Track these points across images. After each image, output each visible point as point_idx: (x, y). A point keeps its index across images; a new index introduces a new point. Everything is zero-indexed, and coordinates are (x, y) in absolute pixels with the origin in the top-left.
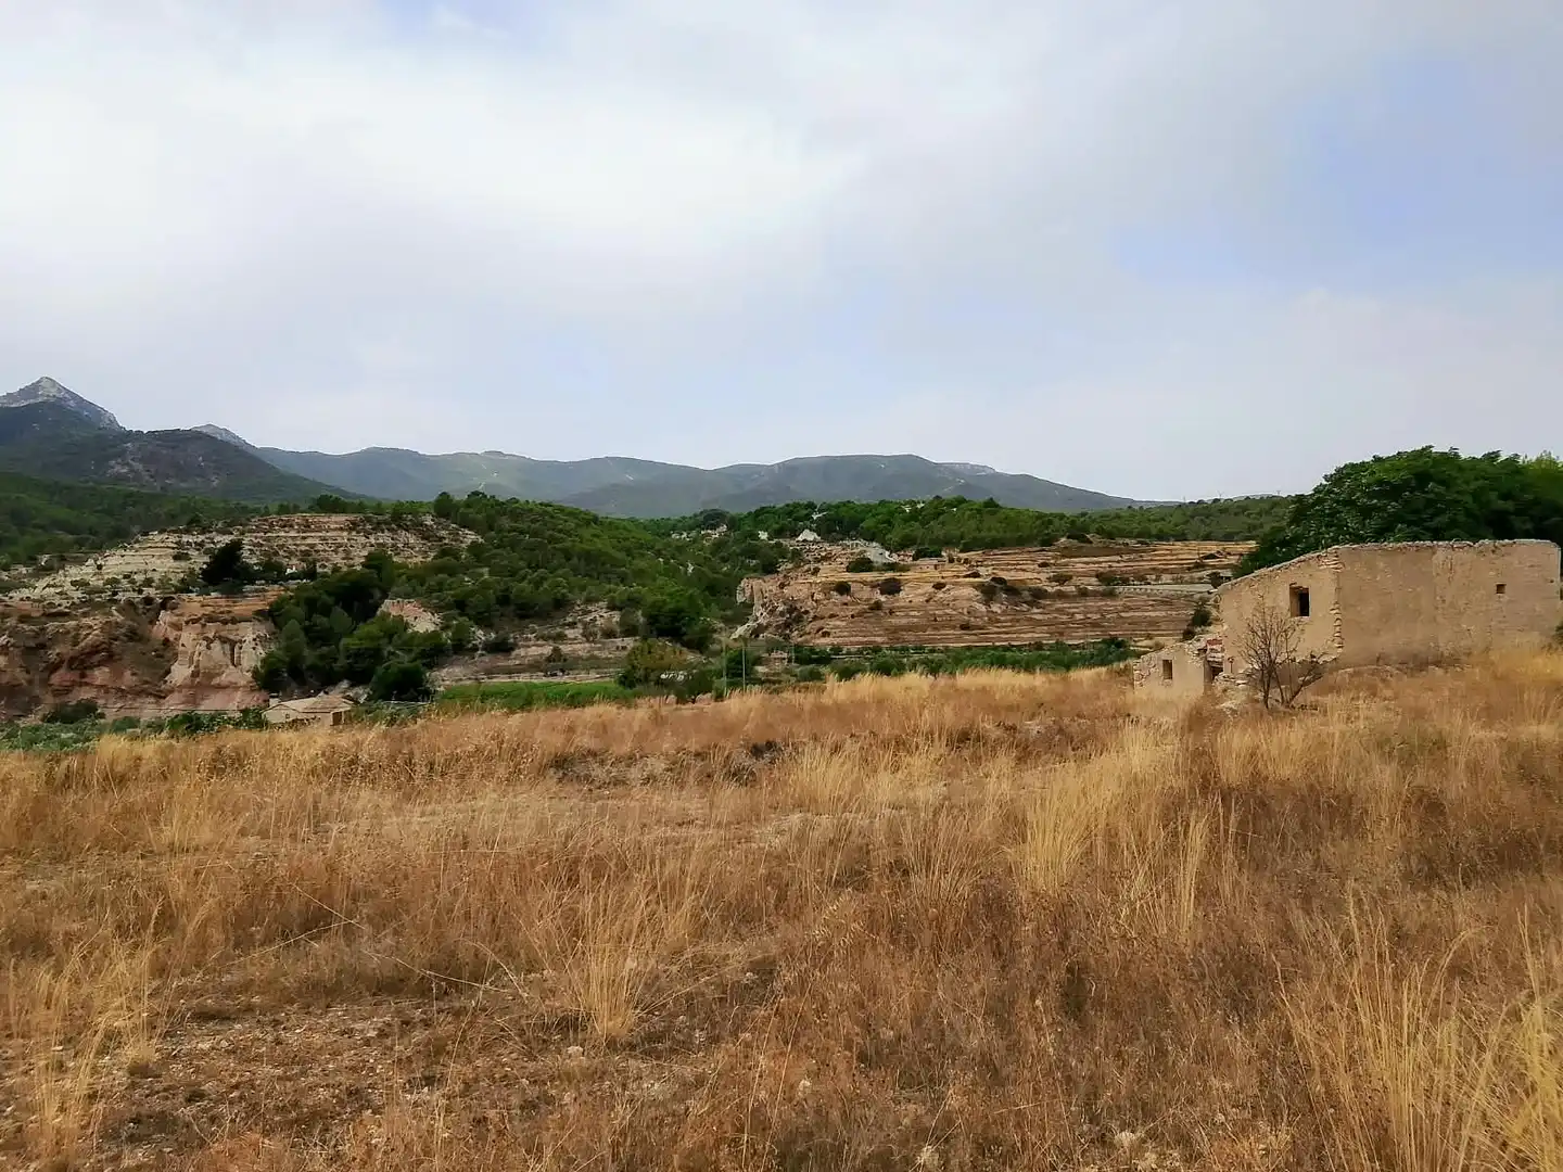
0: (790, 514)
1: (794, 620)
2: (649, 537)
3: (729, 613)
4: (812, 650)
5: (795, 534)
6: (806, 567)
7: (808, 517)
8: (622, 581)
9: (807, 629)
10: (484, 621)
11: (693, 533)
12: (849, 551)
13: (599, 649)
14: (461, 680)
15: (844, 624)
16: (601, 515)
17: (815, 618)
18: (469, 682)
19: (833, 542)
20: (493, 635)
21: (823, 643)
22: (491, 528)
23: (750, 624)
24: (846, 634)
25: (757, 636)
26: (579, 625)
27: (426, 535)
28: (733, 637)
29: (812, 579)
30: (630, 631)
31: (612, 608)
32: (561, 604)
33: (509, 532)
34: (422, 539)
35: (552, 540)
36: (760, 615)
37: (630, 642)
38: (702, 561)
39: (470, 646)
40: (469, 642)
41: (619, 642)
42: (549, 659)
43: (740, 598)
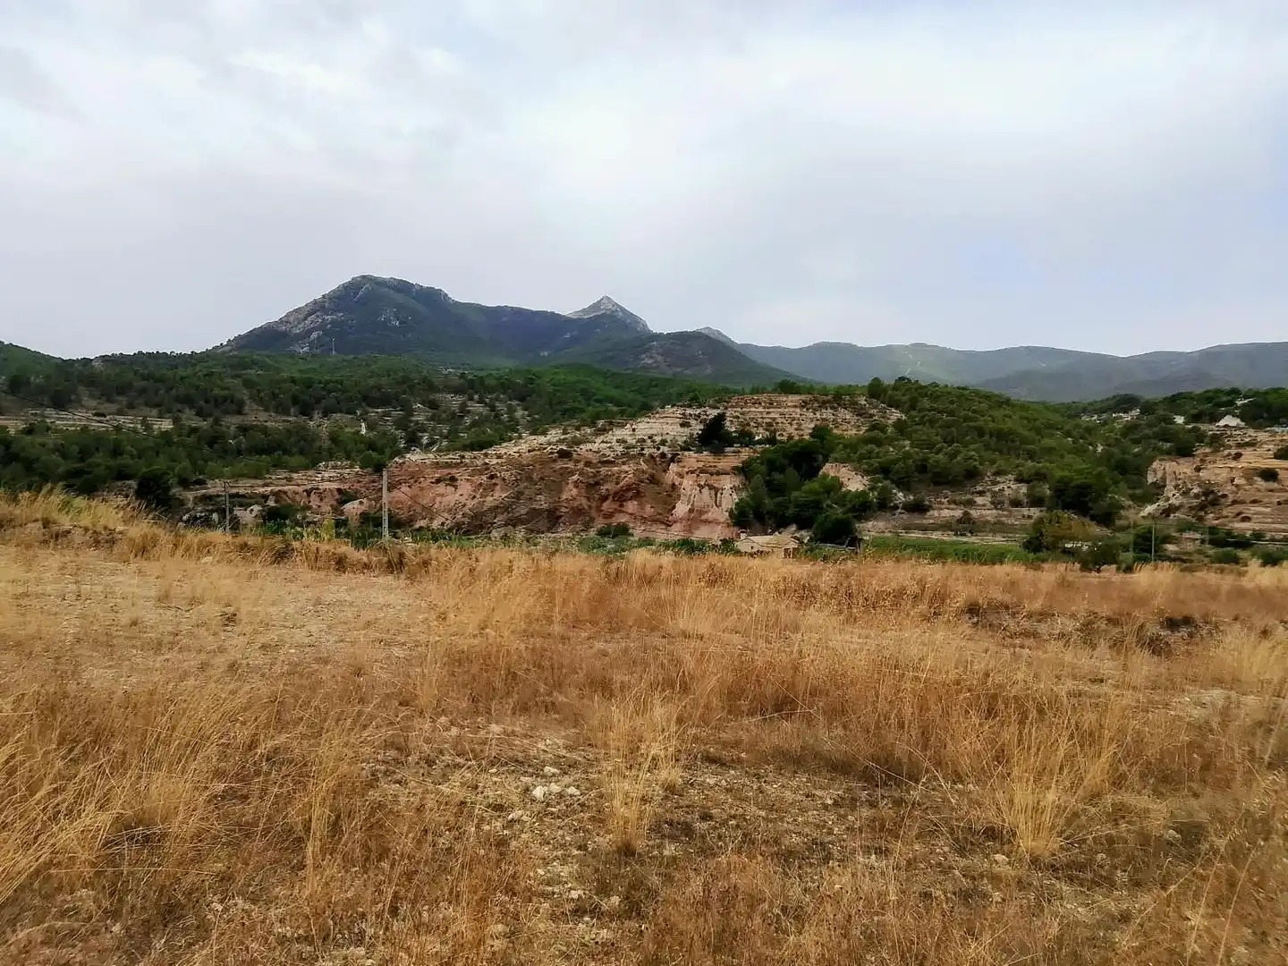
0: (1209, 400)
1: (1209, 503)
2: (1060, 419)
3: (1138, 492)
4: (1229, 533)
5: (1214, 419)
6: (1226, 452)
7: (1231, 403)
8: (1030, 458)
9: (1225, 513)
10: (904, 485)
11: (1104, 416)
12: (1278, 438)
13: (1006, 516)
14: (883, 532)
15: (1268, 510)
16: (1013, 398)
17: (1234, 502)
18: (889, 535)
19: (1259, 428)
20: (912, 498)
21: (1245, 528)
22: (913, 407)
23: (1161, 503)
24: (1270, 520)
25: (1168, 516)
26: (988, 494)
27: (860, 412)
28: (1142, 514)
29: (1233, 464)
30: (1036, 502)
31: (1019, 480)
32: (972, 475)
33: (929, 411)
34: (857, 415)
35: (966, 419)
36: (1173, 496)
37: (1035, 512)
38: (1112, 441)
39: (892, 504)
40: (892, 501)
41: (1025, 511)
42: (960, 521)
43: (1150, 479)
